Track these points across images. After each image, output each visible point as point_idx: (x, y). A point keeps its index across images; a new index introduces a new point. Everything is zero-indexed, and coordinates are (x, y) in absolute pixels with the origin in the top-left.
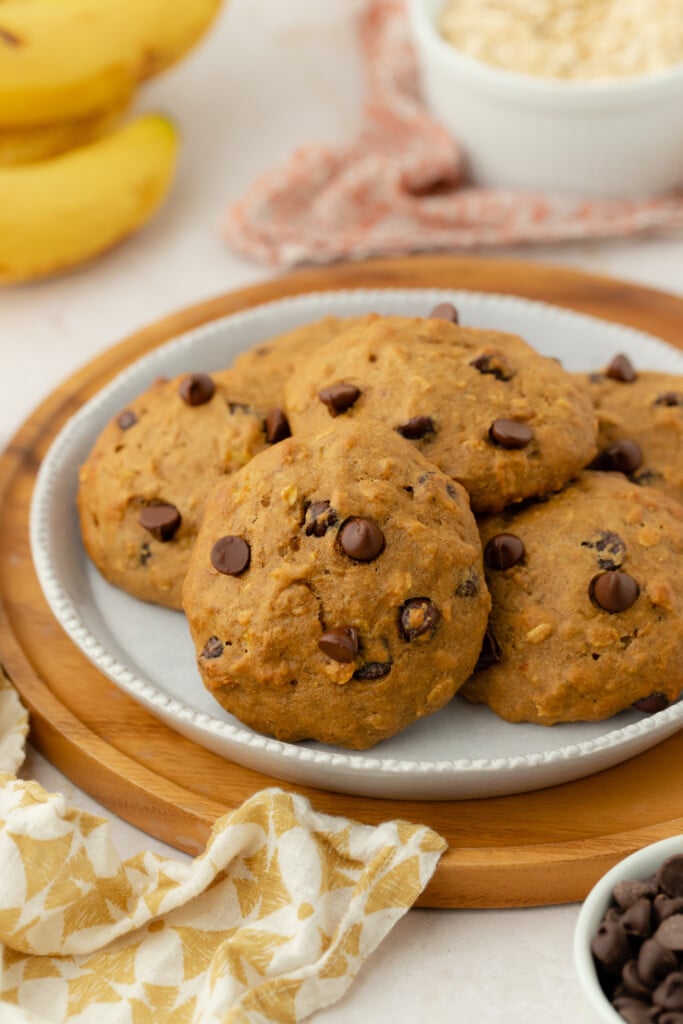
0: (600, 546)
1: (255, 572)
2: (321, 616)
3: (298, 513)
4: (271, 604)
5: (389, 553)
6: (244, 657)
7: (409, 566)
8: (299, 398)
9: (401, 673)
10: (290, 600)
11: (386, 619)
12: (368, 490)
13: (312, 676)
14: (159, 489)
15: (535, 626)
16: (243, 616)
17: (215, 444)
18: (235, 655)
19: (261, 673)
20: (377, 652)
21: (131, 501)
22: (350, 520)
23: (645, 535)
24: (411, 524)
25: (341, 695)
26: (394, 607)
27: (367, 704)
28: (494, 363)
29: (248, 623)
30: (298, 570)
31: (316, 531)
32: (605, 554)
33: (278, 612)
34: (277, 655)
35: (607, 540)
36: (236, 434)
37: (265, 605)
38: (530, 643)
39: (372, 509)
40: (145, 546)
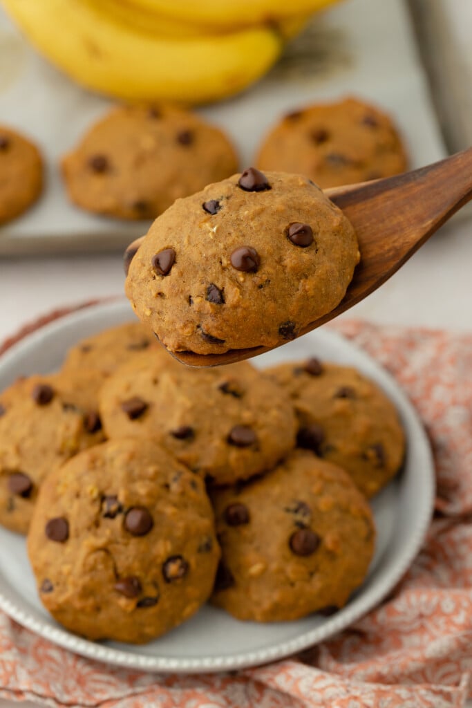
0: (296, 511)
1: (72, 541)
2: (115, 569)
3: (98, 503)
4: (83, 562)
5: (156, 530)
6: (67, 594)
7: (169, 537)
8: (108, 404)
9: (165, 603)
10: (96, 561)
11: (155, 571)
12: (142, 489)
13: (110, 606)
14: (20, 464)
15: (254, 565)
16: (66, 569)
17: (54, 435)
18: (61, 592)
19: (78, 604)
20: (150, 592)
21: (3, 471)
22: (131, 509)
23: (324, 503)
24: (169, 510)
25: (128, 618)
26: (160, 563)
27: (145, 621)
28: (232, 387)
29: (70, 573)
30: (100, 542)
31: (110, 515)
32: (299, 517)
33: (88, 568)
34: (88, 594)
35: (301, 507)
36: (67, 428)
37: (79, 563)
38: (251, 576)
39: (145, 502)
40: (11, 501)
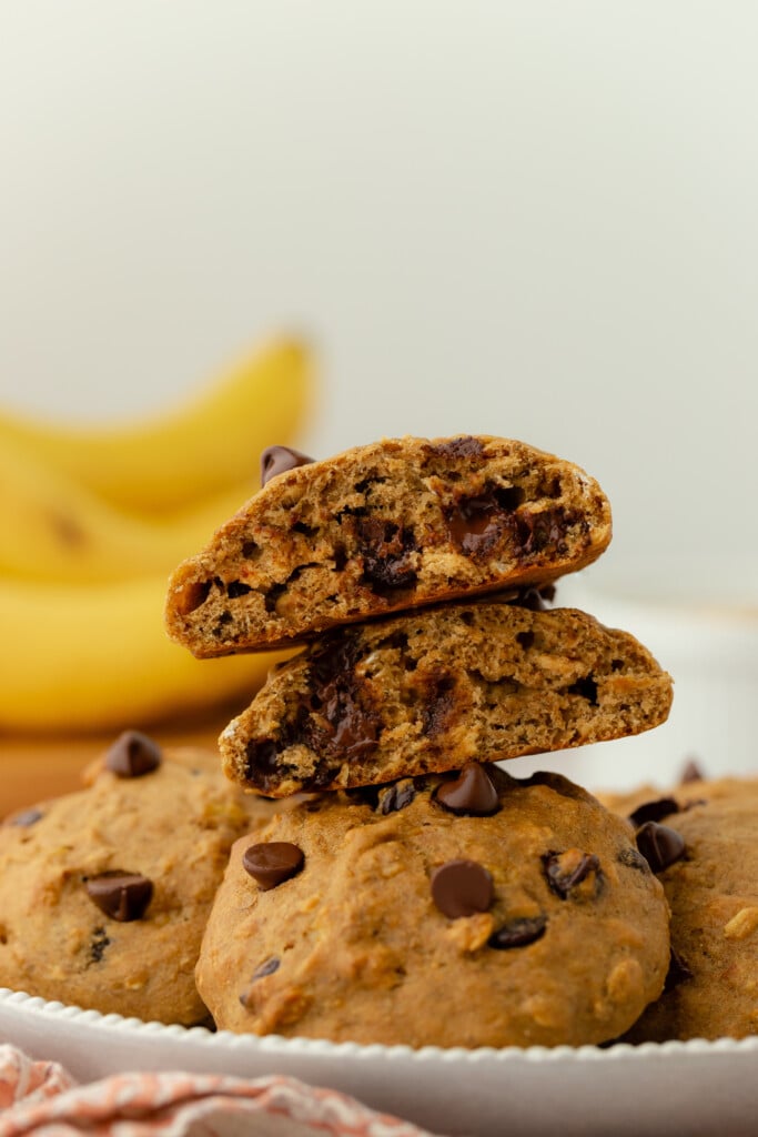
1: (313, 867)
2: (429, 870)
4: (349, 868)
9: (563, 935)
10: (378, 861)
11: (525, 868)
13: (428, 957)
14: (111, 857)
15: (734, 914)
18: (301, 956)
20: (521, 904)
21: (67, 876)
25: (476, 972)
26: (535, 855)
27: (519, 982)
29: (316, 904)
33: (360, 877)
34: (370, 931)
38: (731, 939)
40: (99, 931)
